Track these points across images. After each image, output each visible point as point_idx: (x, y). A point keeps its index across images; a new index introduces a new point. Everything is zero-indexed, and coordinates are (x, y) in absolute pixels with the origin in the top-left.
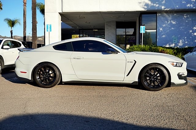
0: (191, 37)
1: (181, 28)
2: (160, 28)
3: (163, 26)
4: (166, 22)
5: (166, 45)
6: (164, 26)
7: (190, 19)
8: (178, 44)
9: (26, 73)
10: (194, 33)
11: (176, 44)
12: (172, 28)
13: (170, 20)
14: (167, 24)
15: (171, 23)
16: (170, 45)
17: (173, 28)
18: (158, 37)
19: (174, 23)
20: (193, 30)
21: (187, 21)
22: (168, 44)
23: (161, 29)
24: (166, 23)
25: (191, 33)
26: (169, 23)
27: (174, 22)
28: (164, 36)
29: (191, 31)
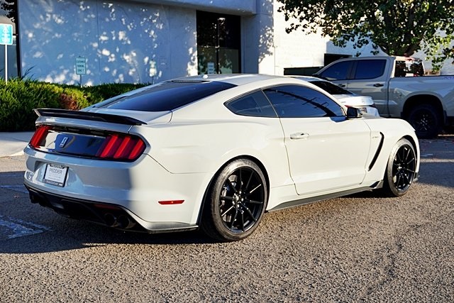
0: (96, 60)
1: (76, 34)
2: (27, 32)
3: (33, 28)
4: (41, 17)
5: (45, 77)
6: (37, 26)
7: (93, 16)
8: (71, 75)
10: (102, 51)
11: (68, 77)
12: (57, 35)
13: (51, 14)
14: (44, 23)
15: (53, 21)
16: (53, 77)
17: (59, 34)
18: (24, 56)
19: (59, 21)
20: (99, 42)
21: (86, 20)
22: (49, 76)
23: (31, 35)
24: (41, 21)
25: (97, 49)
26: (48, 20)
27: (59, 18)
28: (38, 55)
29: (96, 45)
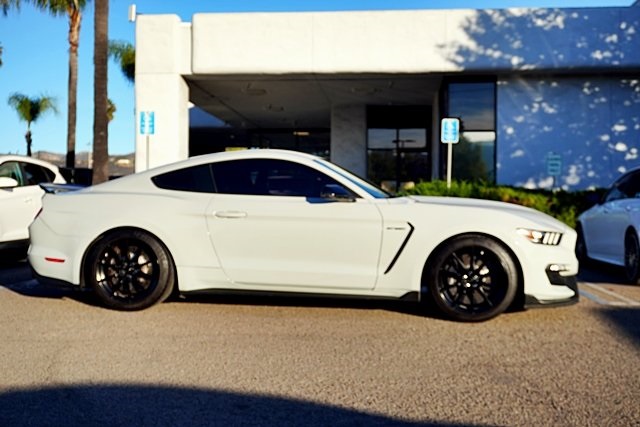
0: (605, 158)
1: (575, 125)
2: (505, 127)
3: (515, 123)
4: (526, 108)
5: (525, 181)
6: (520, 119)
7: (603, 100)
8: (563, 177)
9: (63, 261)
10: (615, 144)
11: (559, 181)
12: (546, 129)
13: (540, 103)
14: (529, 115)
15: (541, 110)
16: (537, 181)
17: (549, 126)
18: (500, 156)
19: (551, 111)
20: (611, 134)
21: (592, 106)
22: (531, 180)
23: (510, 131)
24: (525, 112)
25: (606, 143)
26: (534, 110)
27: (551, 106)
28: (519, 153)
29: (605, 138)
